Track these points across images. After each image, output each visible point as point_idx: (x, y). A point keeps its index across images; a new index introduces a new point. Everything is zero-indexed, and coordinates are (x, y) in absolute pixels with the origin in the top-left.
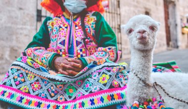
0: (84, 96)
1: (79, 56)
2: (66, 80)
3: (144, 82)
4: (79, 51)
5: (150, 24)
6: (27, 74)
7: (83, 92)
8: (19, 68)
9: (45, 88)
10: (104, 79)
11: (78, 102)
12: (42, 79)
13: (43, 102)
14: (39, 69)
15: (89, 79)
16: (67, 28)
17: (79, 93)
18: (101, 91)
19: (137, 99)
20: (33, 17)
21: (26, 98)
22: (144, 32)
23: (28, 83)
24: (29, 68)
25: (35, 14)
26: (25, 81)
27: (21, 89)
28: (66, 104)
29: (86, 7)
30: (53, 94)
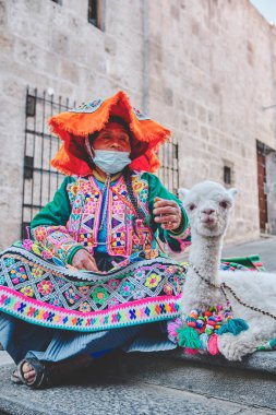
0: (120, 305)
1: (115, 244)
2: (95, 278)
3: (208, 282)
4: (115, 236)
5: (221, 199)
6: (31, 268)
7: (119, 297)
8: (18, 258)
9: (59, 291)
10: (153, 281)
11: (110, 314)
12: (54, 277)
13: (57, 313)
14: (51, 261)
15: (130, 278)
16: (97, 197)
17: (114, 299)
18: (147, 298)
19: (196, 306)
20: (16, 170)
21: (29, 305)
22: (211, 212)
23: (32, 282)
24: (35, 259)
25: (21, 164)
26: (27, 279)
27: (22, 291)
28: (93, 317)
29: (130, 161)
30: (71, 301)
